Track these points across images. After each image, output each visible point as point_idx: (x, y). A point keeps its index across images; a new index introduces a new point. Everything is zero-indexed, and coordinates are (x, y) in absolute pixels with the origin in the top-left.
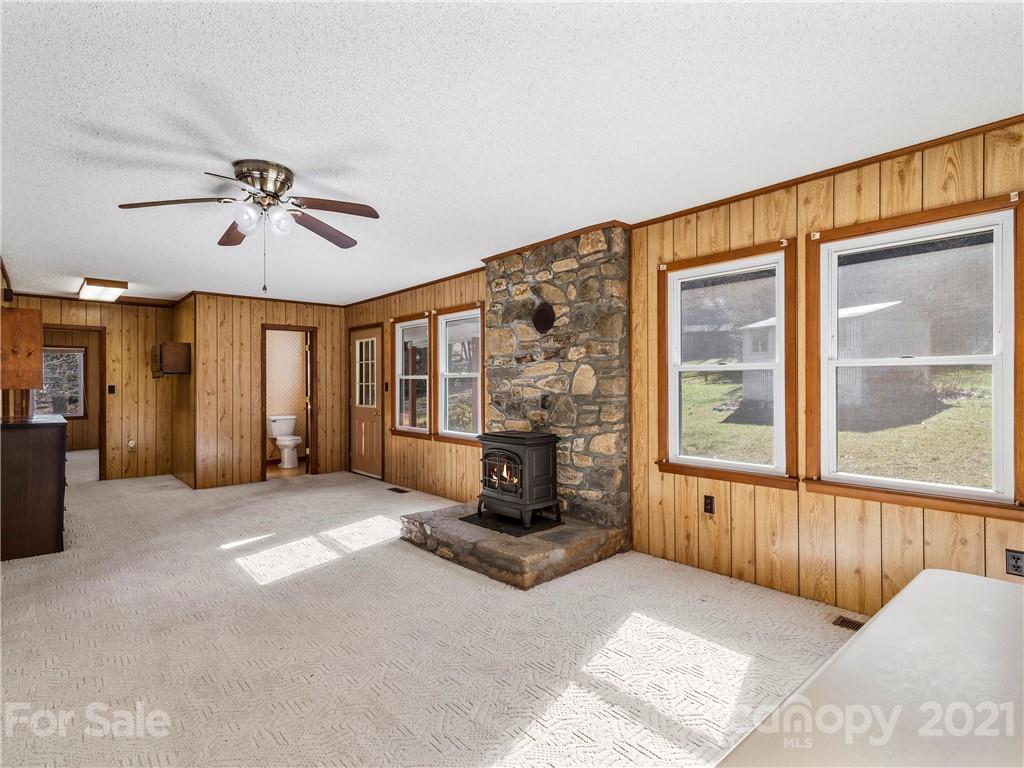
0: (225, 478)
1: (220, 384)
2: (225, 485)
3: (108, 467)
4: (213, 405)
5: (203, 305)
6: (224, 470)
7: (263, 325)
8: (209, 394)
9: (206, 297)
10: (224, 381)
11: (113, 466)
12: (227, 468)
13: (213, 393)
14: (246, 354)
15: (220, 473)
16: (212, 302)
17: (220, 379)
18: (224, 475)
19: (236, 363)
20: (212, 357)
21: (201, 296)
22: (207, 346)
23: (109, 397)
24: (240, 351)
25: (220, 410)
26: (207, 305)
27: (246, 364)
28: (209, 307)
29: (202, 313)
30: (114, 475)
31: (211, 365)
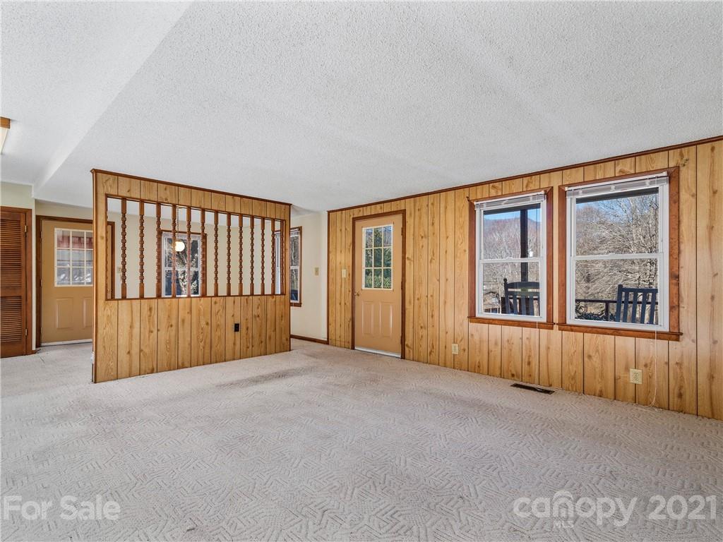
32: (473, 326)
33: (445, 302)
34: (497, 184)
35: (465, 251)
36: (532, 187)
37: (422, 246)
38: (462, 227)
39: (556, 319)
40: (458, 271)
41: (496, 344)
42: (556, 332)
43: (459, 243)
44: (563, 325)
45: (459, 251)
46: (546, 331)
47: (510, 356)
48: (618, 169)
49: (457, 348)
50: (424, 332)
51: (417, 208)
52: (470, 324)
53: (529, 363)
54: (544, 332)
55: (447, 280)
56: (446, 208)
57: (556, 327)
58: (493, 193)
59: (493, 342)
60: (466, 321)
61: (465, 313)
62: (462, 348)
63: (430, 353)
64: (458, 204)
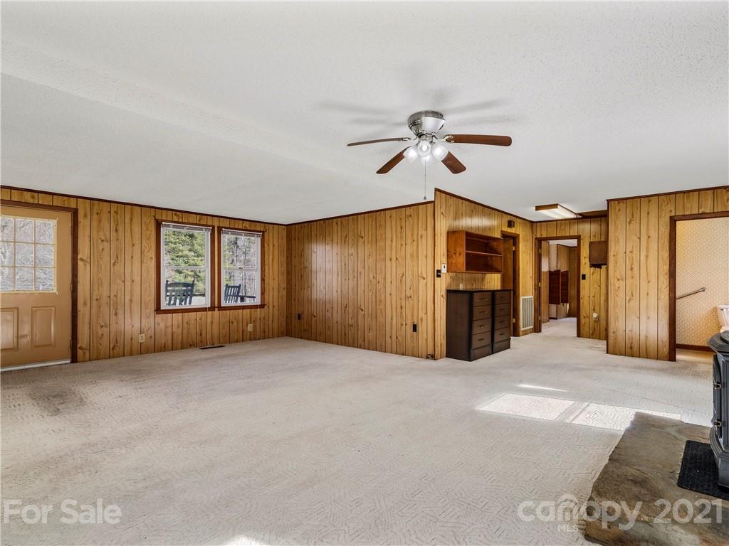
0: (633, 350)
1: (629, 272)
2: (632, 356)
3: (581, 329)
4: (622, 289)
5: (615, 209)
6: (632, 343)
7: (671, 218)
8: (618, 280)
9: (617, 202)
10: (632, 269)
11: (585, 330)
12: (634, 341)
13: (622, 280)
14: (654, 245)
15: (628, 345)
16: (622, 205)
17: (628, 267)
18: (631, 348)
19: (643, 254)
20: (622, 250)
21: (612, 202)
22: (617, 242)
23: (582, 282)
24: (648, 243)
25: (629, 294)
26: (617, 208)
27: (653, 254)
28: (619, 210)
29: (613, 217)
30: (585, 335)
31: (621, 256)
32: (159, 317)
33: (131, 301)
34: (178, 213)
35: (152, 258)
36: (202, 222)
37: (103, 250)
38: (149, 239)
39: (216, 305)
40: (144, 274)
41: (178, 327)
42: (216, 312)
43: (146, 251)
44: (220, 308)
45: (146, 258)
46: (211, 312)
47: (188, 333)
48: (244, 225)
49: (144, 337)
50: (106, 330)
51: (95, 212)
52: (157, 316)
53: (201, 334)
54: (210, 313)
55: (133, 281)
56: (131, 219)
57: (216, 309)
58: (175, 219)
59: (176, 326)
60: (153, 314)
61: (152, 306)
62: (149, 336)
63: (113, 348)
64: (144, 219)
